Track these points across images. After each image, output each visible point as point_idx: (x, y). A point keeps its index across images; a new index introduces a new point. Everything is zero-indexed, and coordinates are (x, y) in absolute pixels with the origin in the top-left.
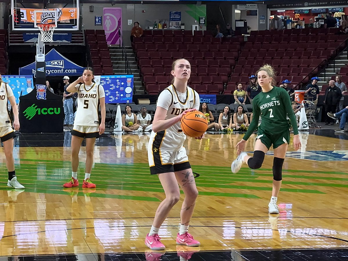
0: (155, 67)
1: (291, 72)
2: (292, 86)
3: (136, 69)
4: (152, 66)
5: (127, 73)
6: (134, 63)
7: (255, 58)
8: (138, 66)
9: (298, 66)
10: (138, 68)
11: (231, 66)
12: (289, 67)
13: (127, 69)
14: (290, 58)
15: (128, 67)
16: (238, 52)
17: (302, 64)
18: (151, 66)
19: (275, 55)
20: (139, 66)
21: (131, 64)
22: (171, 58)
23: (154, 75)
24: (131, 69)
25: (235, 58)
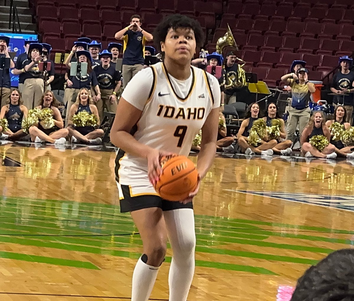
0: (65, 21)
1: (320, 47)
2: (321, 73)
3: (28, 24)
4: (59, 20)
5: (12, 30)
6: (25, 12)
7: (253, 18)
8: (33, 17)
9: (334, 37)
10: (34, 21)
11: (208, 29)
12: (316, 37)
13: (12, 23)
14: (319, 21)
15: (14, 18)
16: (223, 4)
17: (340, 34)
18: (59, 18)
19: (293, 13)
20: (35, 17)
21: (20, 13)
22: (95, 6)
23: (62, 36)
24: (20, 23)
25: (216, 14)
